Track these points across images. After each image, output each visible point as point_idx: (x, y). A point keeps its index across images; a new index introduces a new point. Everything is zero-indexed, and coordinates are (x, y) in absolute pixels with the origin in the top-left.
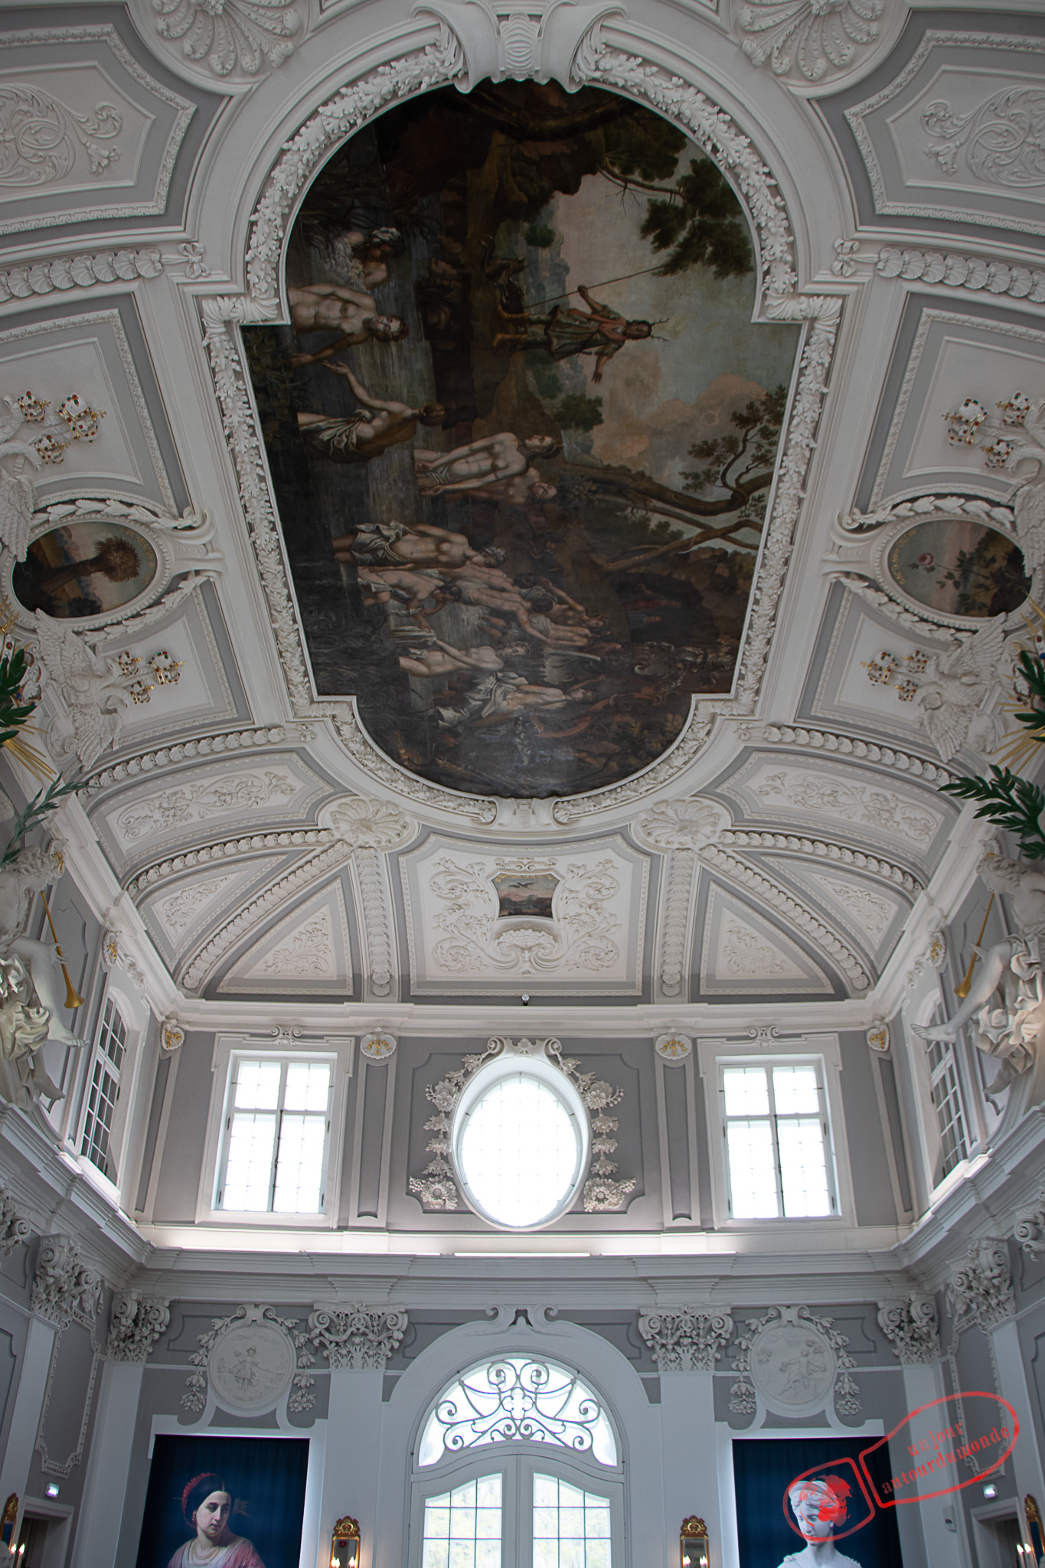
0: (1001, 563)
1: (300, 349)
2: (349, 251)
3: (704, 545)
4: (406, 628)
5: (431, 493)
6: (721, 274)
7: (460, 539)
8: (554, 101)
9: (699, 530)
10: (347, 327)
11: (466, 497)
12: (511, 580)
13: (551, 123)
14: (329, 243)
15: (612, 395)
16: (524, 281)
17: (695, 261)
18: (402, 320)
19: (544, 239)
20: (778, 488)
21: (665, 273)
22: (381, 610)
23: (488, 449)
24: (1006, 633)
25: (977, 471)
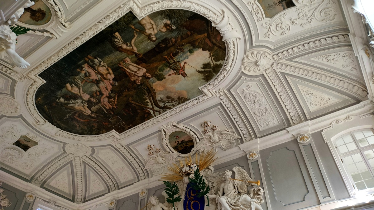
0: (189, 146)
1: (134, 25)
2: (165, 22)
3: (149, 110)
4: (78, 80)
5: (120, 65)
6: (203, 79)
7: (113, 76)
8: (218, 39)
9: (151, 107)
10: (147, 31)
11: (125, 72)
12: (111, 89)
13: (214, 41)
14: (164, 18)
15: (168, 79)
16: (180, 54)
17: (203, 74)
18: (157, 39)
19: (191, 52)
20: (171, 111)
21: (198, 72)
22: (78, 74)
23: (139, 69)
24: (178, 156)
25: (200, 131)
